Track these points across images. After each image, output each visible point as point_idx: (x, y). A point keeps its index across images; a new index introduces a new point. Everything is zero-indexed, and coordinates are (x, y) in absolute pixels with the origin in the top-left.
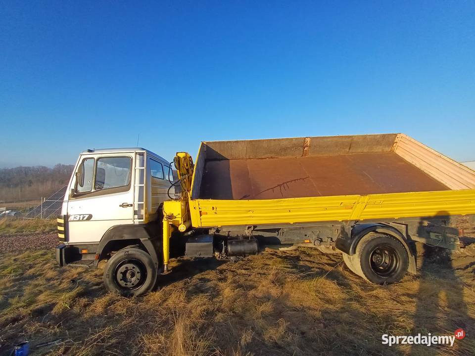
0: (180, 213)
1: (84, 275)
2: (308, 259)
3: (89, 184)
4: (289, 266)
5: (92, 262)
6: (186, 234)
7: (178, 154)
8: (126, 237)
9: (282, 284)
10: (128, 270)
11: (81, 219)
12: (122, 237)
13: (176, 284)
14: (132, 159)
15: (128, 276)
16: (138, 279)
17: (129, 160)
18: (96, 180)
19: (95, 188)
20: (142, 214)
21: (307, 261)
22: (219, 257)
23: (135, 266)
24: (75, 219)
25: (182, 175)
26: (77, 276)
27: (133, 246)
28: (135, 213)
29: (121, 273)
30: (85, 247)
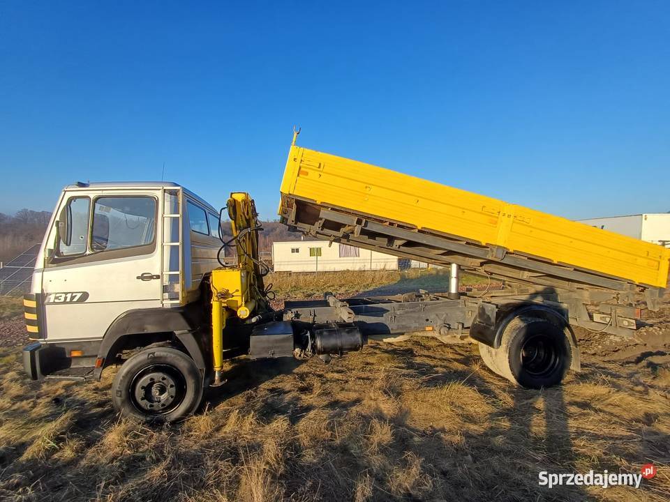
0: (239, 288)
1: (76, 389)
2: (426, 353)
3: (80, 241)
4: (403, 365)
5: (91, 370)
6: (248, 322)
7: (234, 196)
8: (151, 329)
9: (399, 394)
10: (154, 383)
11: (68, 300)
12: (144, 330)
13: (233, 400)
14: (157, 202)
15: (155, 391)
16: (172, 397)
17: (153, 202)
18: (95, 234)
19: (92, 249)
20: (176, 290)
21: (425, 356)
22: (300, 356)
23: (165, 376)
24: (57, 301)
25: (239, 228)
26: (64, 390)
27: (160, 343)
28: (165, 289)
29: (143, 388)
30: (75, 347)
